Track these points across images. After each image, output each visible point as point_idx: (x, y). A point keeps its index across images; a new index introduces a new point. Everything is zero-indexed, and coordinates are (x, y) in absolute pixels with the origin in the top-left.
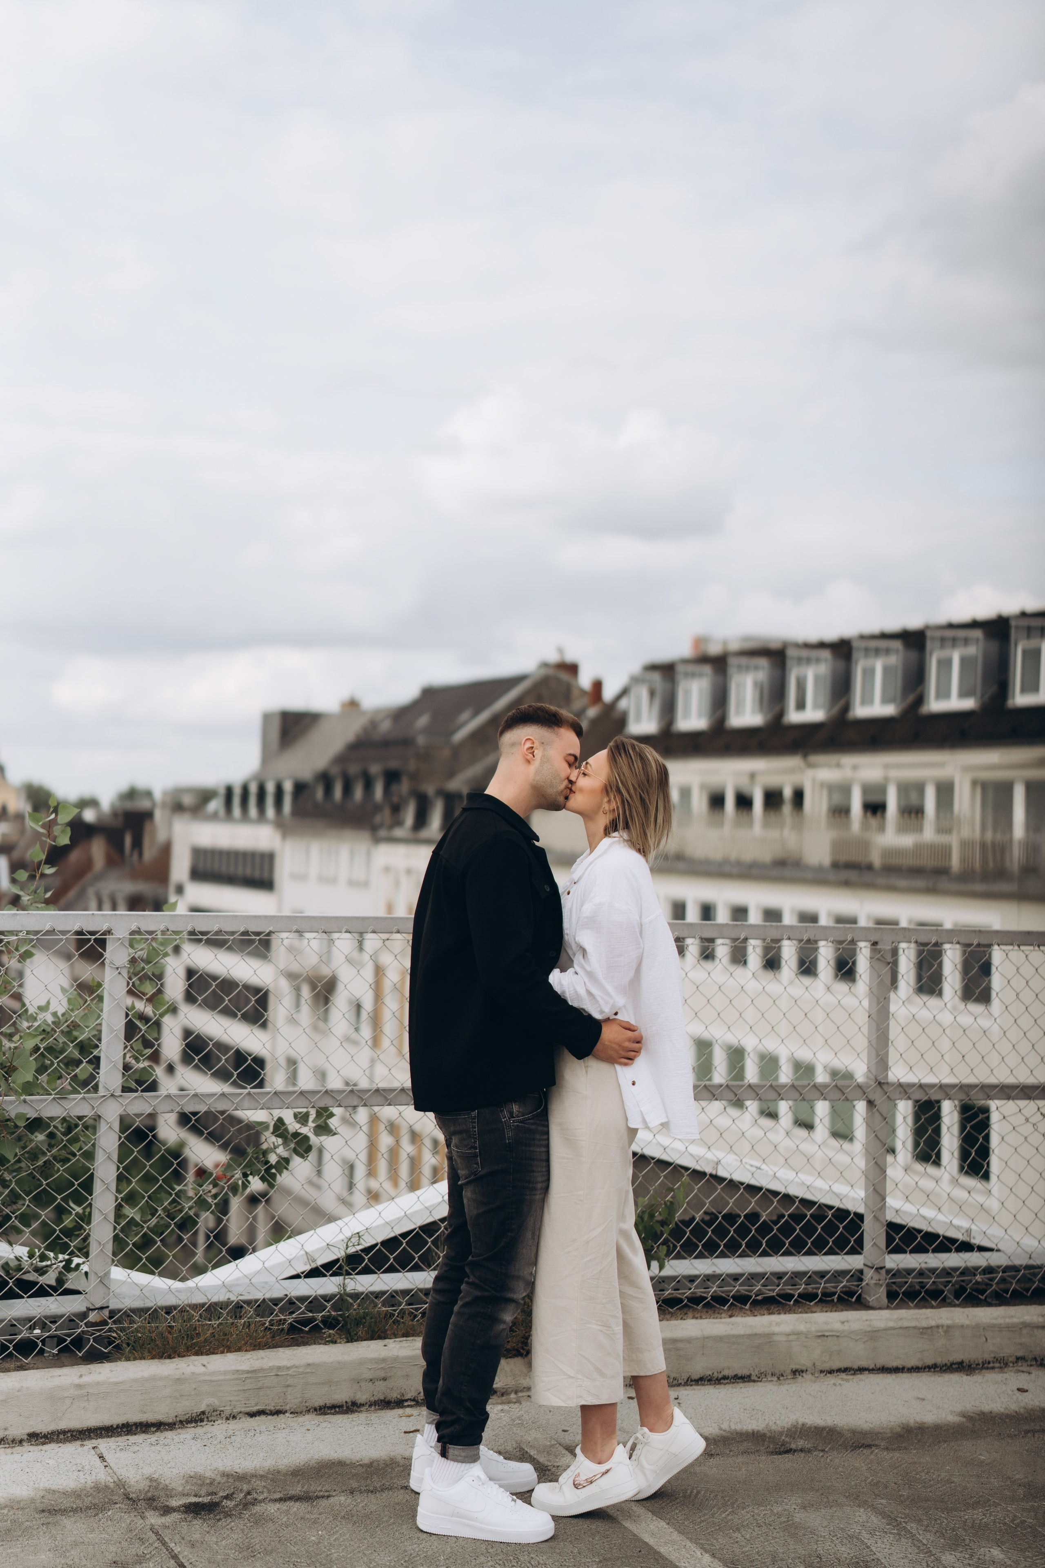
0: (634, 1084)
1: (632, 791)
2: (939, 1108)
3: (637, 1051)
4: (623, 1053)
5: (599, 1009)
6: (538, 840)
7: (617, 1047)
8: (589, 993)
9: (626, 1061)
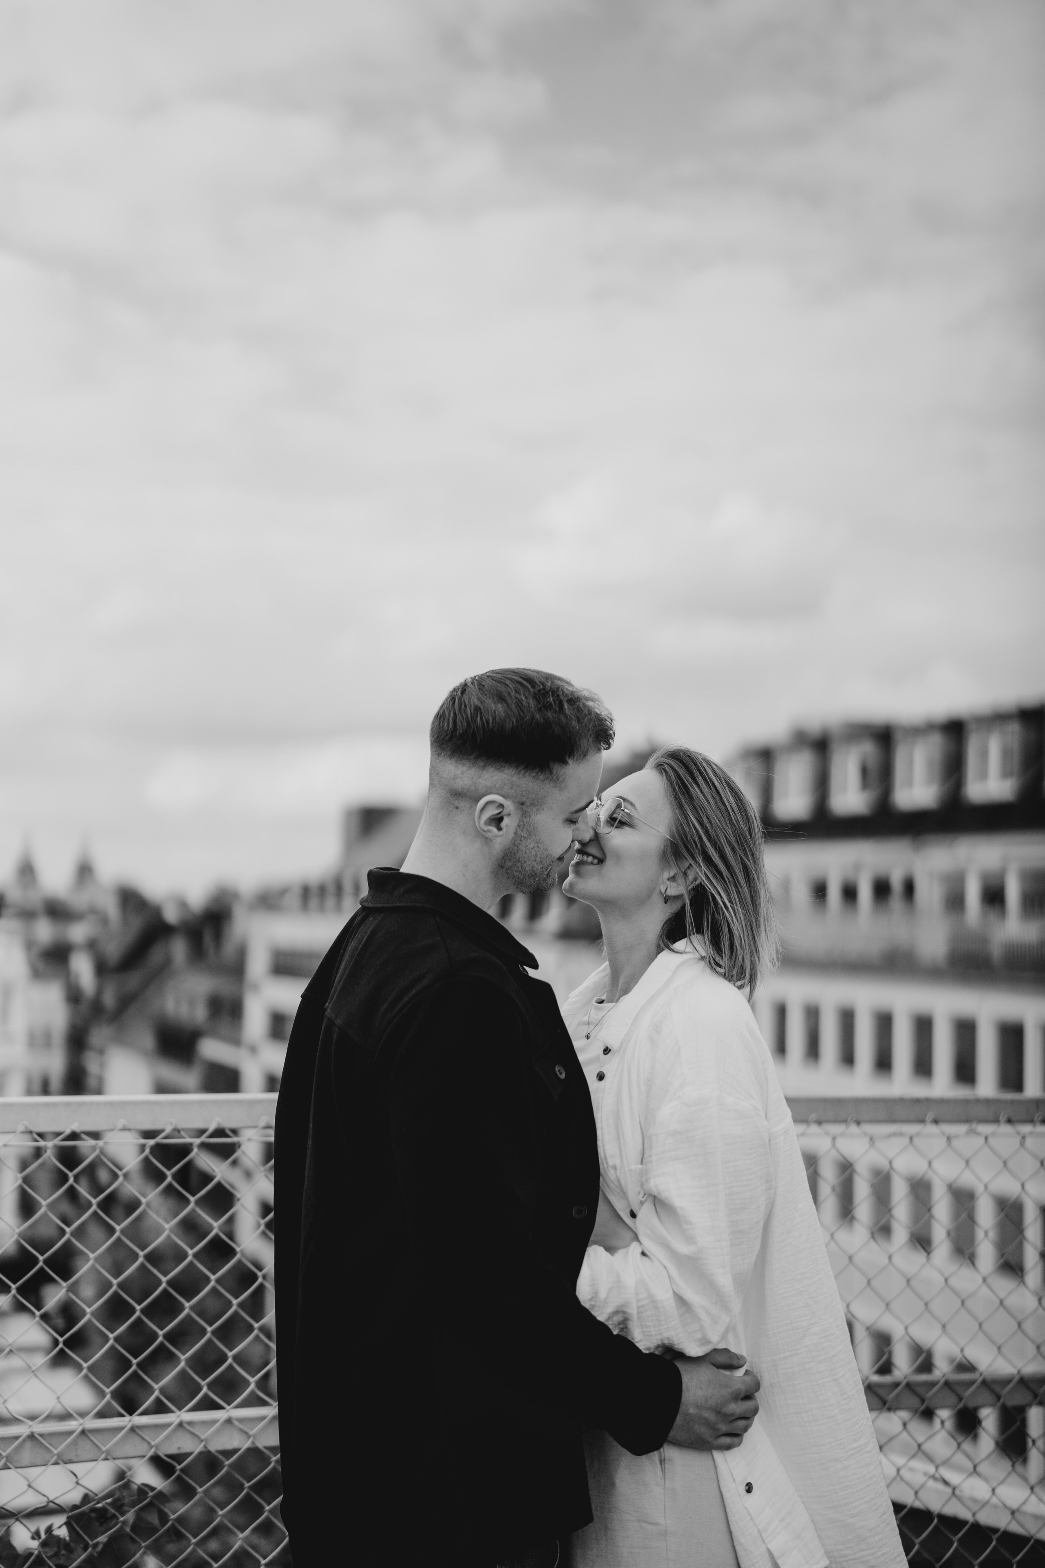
0: (749, 1488)
1: (728, 851)
2: (1024, 1422)
3: (748, 1417)
4: (724, 1428)
5: (699, 1336)
6: (535, 966)
7: (711, 1416)
8: (681, 1300)
9: (727, 1440)
